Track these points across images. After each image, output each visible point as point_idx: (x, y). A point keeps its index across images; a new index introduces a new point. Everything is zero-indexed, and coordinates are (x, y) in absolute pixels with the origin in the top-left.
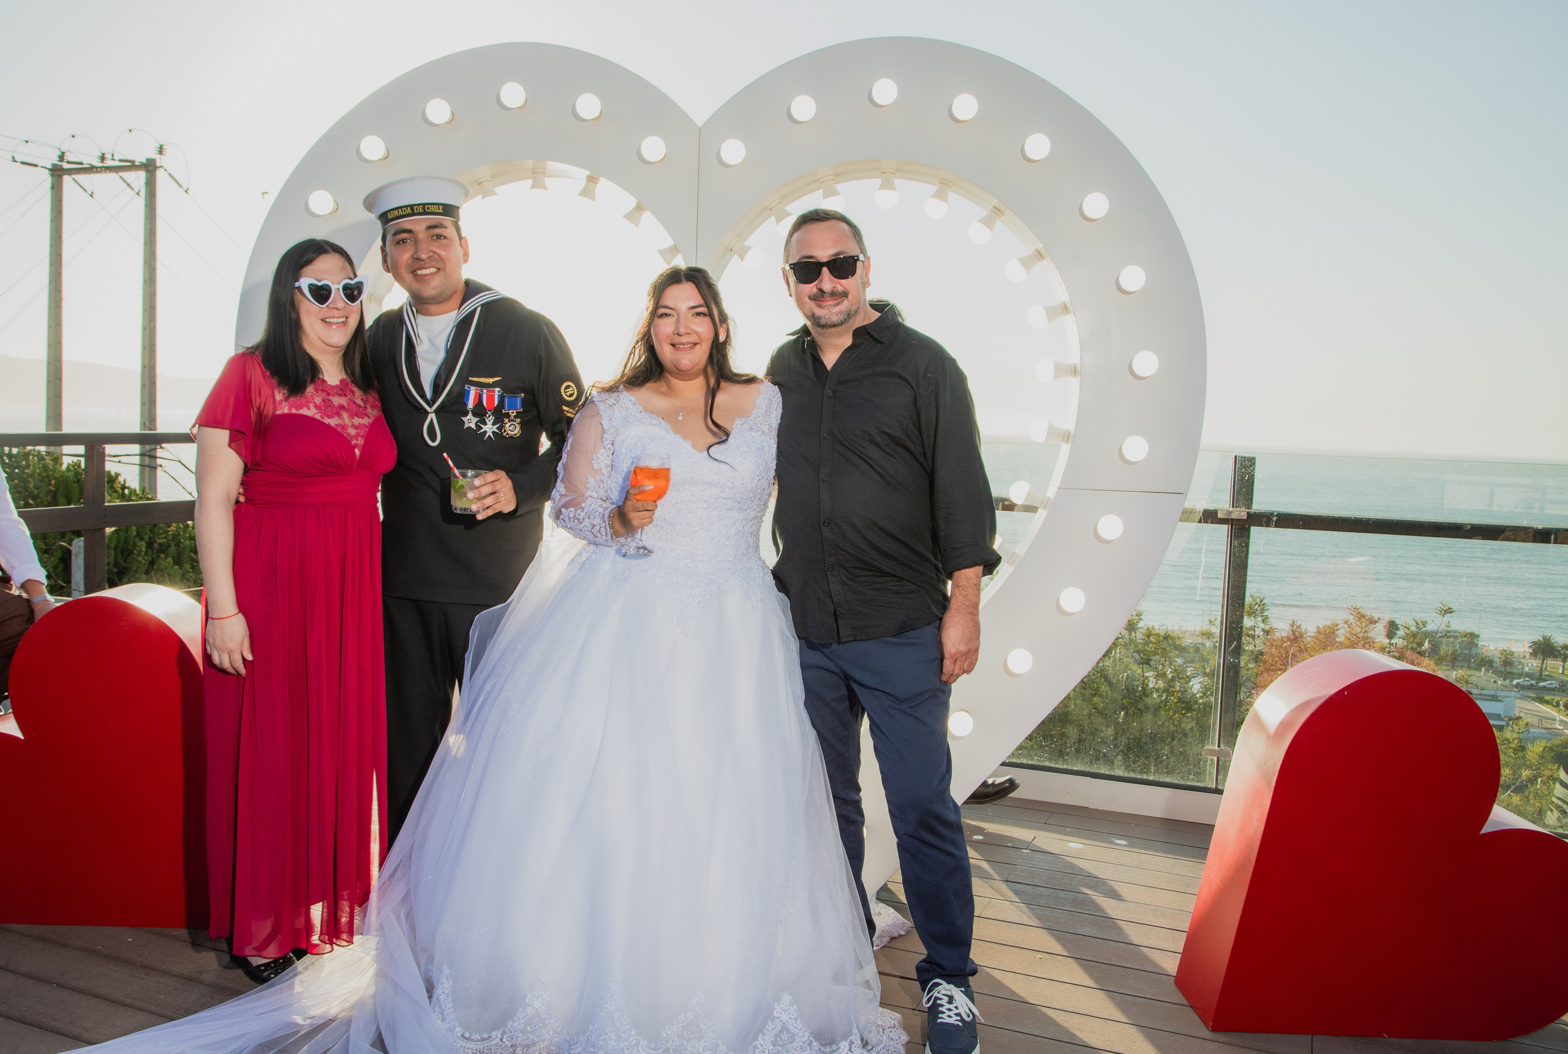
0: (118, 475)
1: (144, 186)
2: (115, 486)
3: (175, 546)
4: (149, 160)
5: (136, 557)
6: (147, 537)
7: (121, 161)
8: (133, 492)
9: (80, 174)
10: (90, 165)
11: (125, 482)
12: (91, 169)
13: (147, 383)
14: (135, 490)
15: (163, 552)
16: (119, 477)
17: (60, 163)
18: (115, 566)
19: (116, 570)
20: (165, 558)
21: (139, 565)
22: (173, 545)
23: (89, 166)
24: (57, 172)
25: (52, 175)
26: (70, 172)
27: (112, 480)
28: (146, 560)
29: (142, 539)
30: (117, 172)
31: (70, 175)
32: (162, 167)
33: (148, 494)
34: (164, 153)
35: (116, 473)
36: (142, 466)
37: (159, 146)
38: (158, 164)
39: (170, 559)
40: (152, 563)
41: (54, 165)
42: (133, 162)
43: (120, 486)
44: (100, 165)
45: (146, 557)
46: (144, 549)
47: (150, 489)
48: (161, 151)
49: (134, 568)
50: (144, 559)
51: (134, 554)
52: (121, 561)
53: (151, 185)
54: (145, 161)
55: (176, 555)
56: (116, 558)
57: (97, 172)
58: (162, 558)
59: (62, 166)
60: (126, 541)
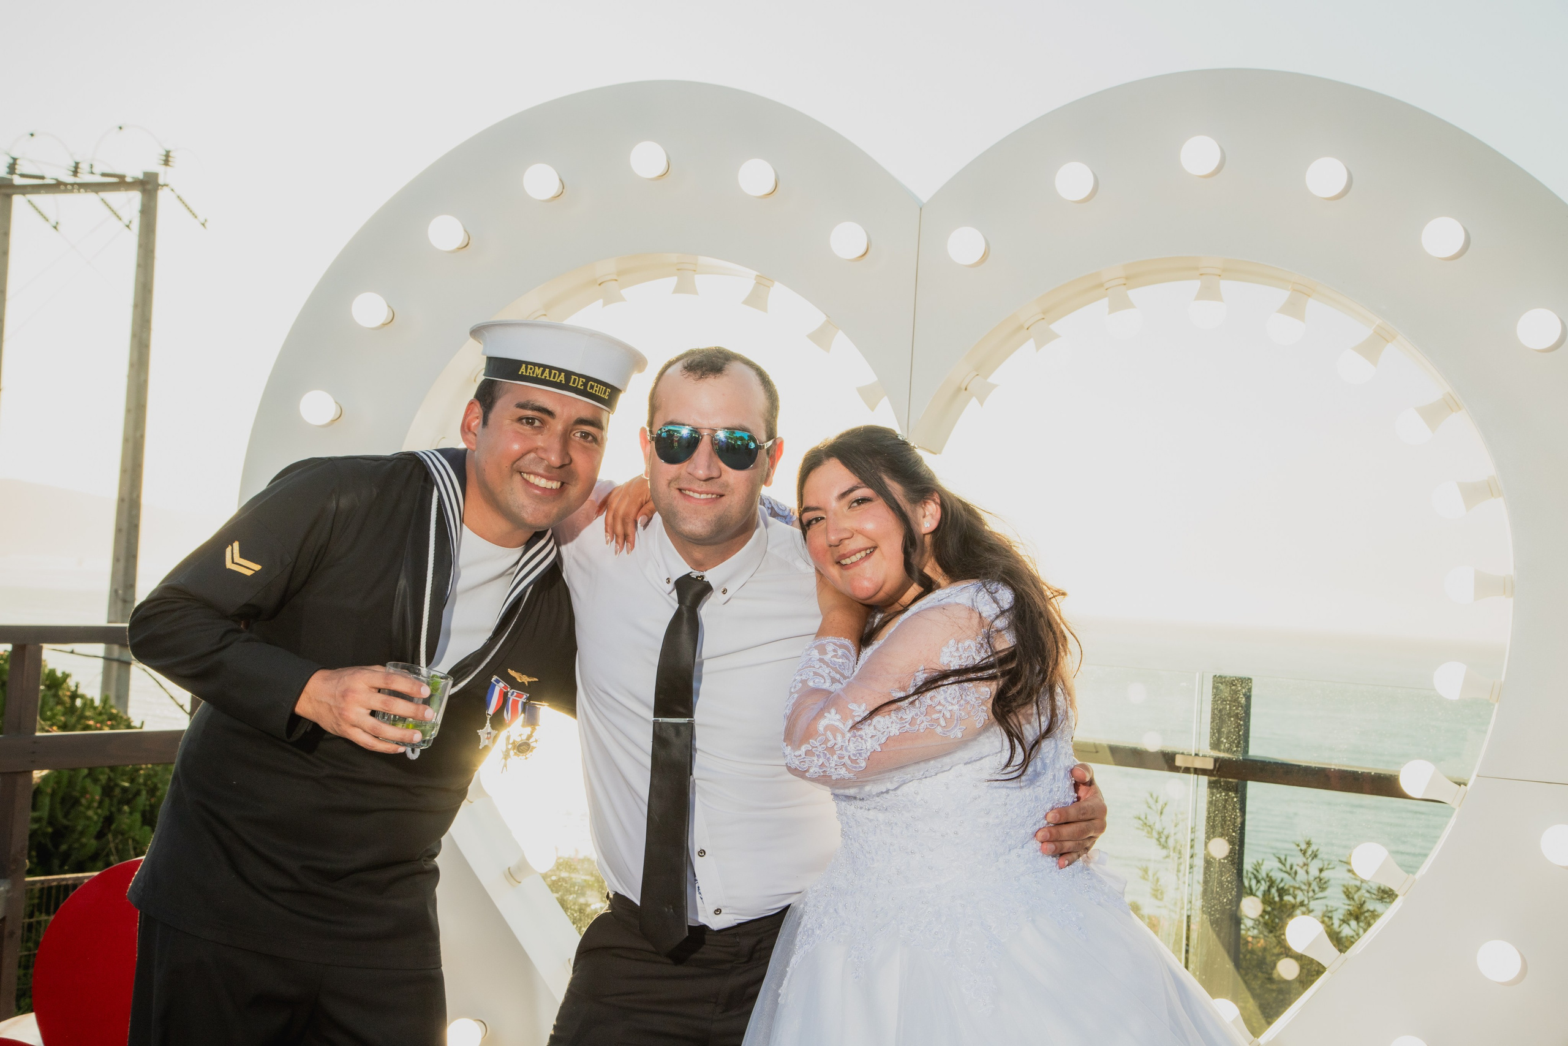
0: (66, 676)
1: (139, 214)
2: (61, 693)
3: (148, 792)
4: (146, 174)
5: (82, 809)
6: (103, 778)
7: (104, 175)
8: (89, 703)
9: (39, 193)
10: (56, 180)
11: (77, 686)
12: (58, 187)
13: (125, 525)
14: (92, 701)
15: (128, 802)
16: (68, 680)
17: (9, 176)
18: (50, 823)
19: (50, 830)
20: (131, 813)
21: (87, 822)
22: (144, 793)
23: (53, 182)
26: (24, 190)
27: (55, 683)
28: (99, 815)
29: (96, 781)
30: (97, 192)
31: (24, 194)
32: (167, 185)
33: (111, 707)
34: (170, 163)
35: (64, 673)
36: (107, 659)
37: (164, 153)
38: (161, 181)
39: (138, 816)
40: (109, 820)
42: (122, 177)
43: (68, 694)
44: (70, 179)
45: (99, 811)
46: (97, 797)
47: (118, 697)
48: (166, 162)
49: (80, 828)
50: (96, 814)
51: (81, 805)
52: (60, 815)
53: (148, 214)
54: (141, 176)
55: (148, 808)
56: (52, 809)
57: (66, 191)
58: (125, 813)
59: (11, 180)
60: (71, 783)
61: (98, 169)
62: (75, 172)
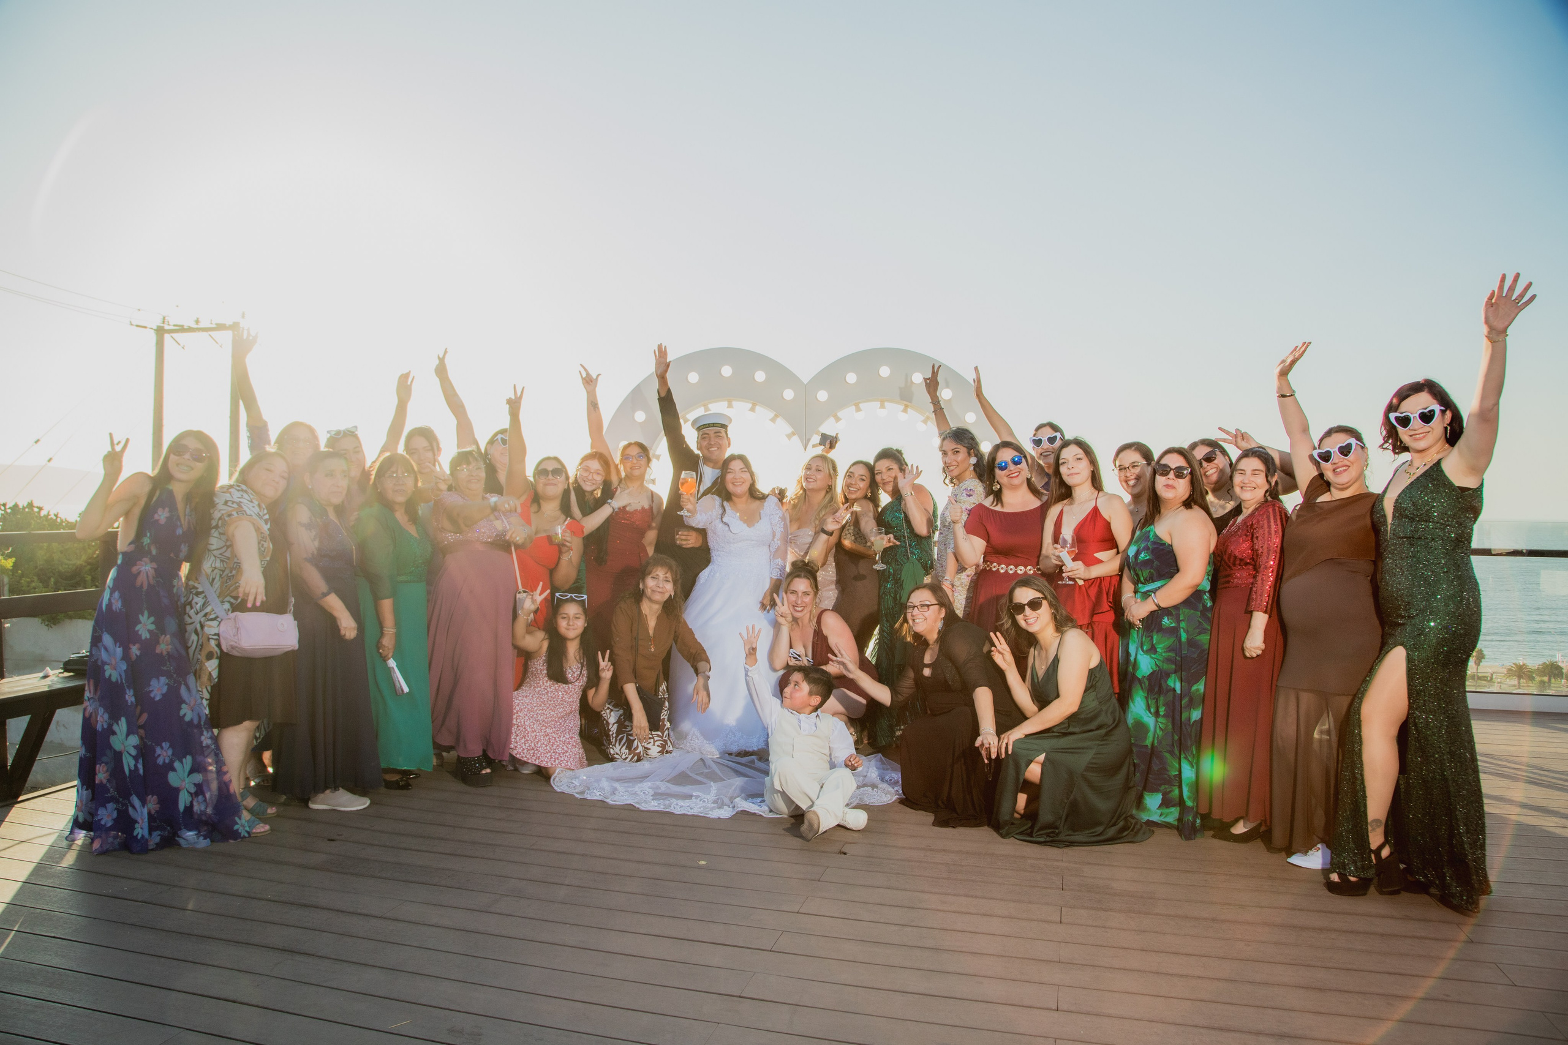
4: (234, 323)
9: (178, 333)
10: (188, 327)
12: (190, 330)
17: (162, 325)
23: (186, 328)
24: (160, 332)
25: (157, 334)
26: (170, 331)
30: (209, 332)
31: (169, 333)
41: (158, 327)
42: (223, 325)
44: (195, 326)
48: (243, 316)
54: (231, 323)
57: (192, 332)
59: (164, 327)
61: (214, 322)
62: (197, 322)
